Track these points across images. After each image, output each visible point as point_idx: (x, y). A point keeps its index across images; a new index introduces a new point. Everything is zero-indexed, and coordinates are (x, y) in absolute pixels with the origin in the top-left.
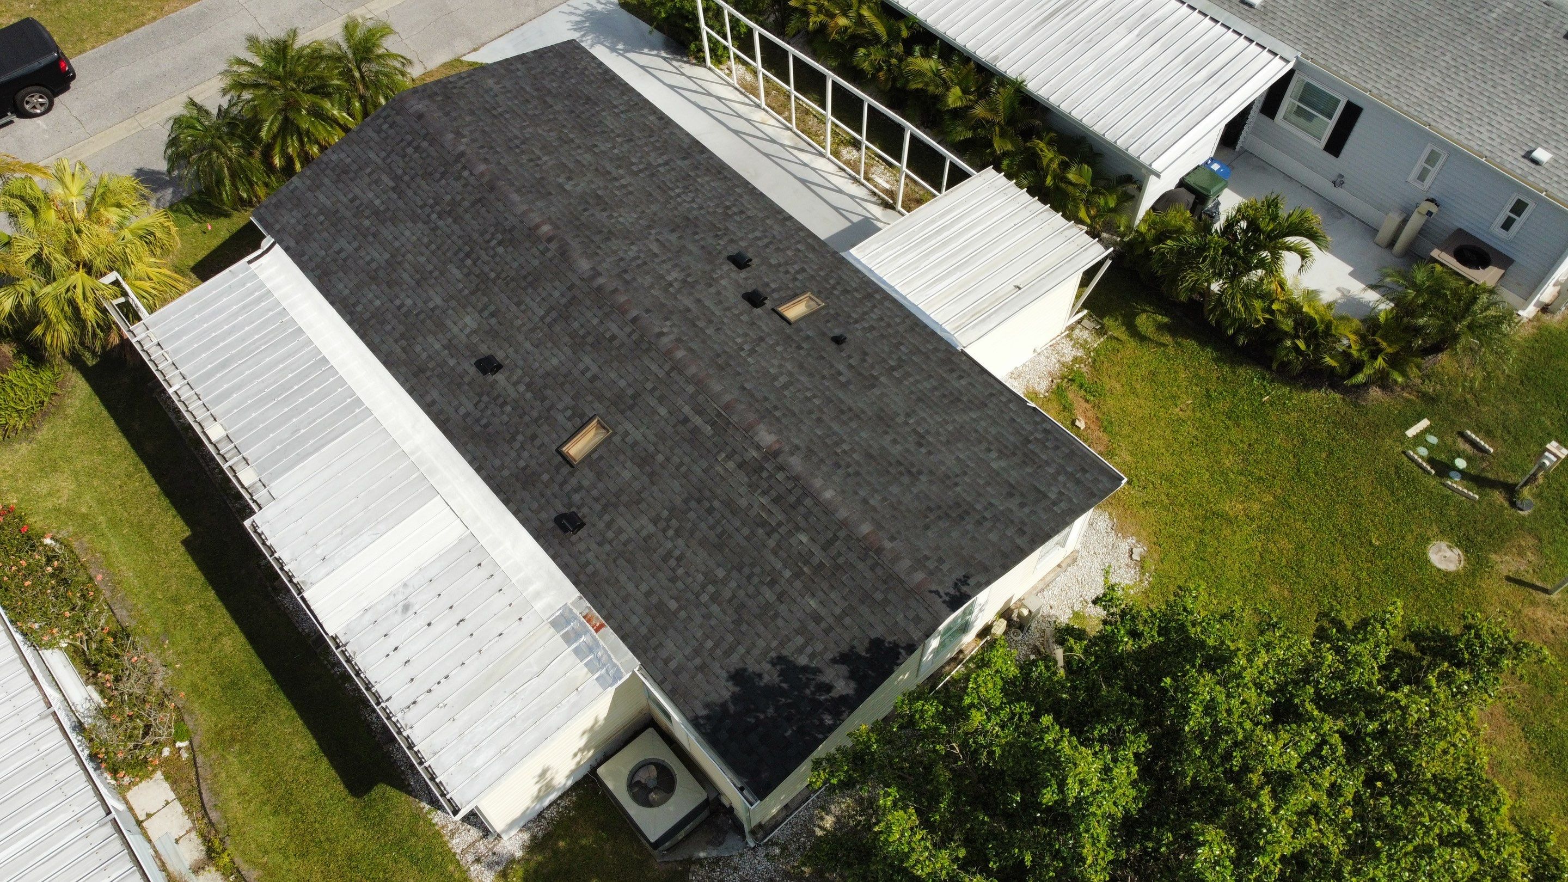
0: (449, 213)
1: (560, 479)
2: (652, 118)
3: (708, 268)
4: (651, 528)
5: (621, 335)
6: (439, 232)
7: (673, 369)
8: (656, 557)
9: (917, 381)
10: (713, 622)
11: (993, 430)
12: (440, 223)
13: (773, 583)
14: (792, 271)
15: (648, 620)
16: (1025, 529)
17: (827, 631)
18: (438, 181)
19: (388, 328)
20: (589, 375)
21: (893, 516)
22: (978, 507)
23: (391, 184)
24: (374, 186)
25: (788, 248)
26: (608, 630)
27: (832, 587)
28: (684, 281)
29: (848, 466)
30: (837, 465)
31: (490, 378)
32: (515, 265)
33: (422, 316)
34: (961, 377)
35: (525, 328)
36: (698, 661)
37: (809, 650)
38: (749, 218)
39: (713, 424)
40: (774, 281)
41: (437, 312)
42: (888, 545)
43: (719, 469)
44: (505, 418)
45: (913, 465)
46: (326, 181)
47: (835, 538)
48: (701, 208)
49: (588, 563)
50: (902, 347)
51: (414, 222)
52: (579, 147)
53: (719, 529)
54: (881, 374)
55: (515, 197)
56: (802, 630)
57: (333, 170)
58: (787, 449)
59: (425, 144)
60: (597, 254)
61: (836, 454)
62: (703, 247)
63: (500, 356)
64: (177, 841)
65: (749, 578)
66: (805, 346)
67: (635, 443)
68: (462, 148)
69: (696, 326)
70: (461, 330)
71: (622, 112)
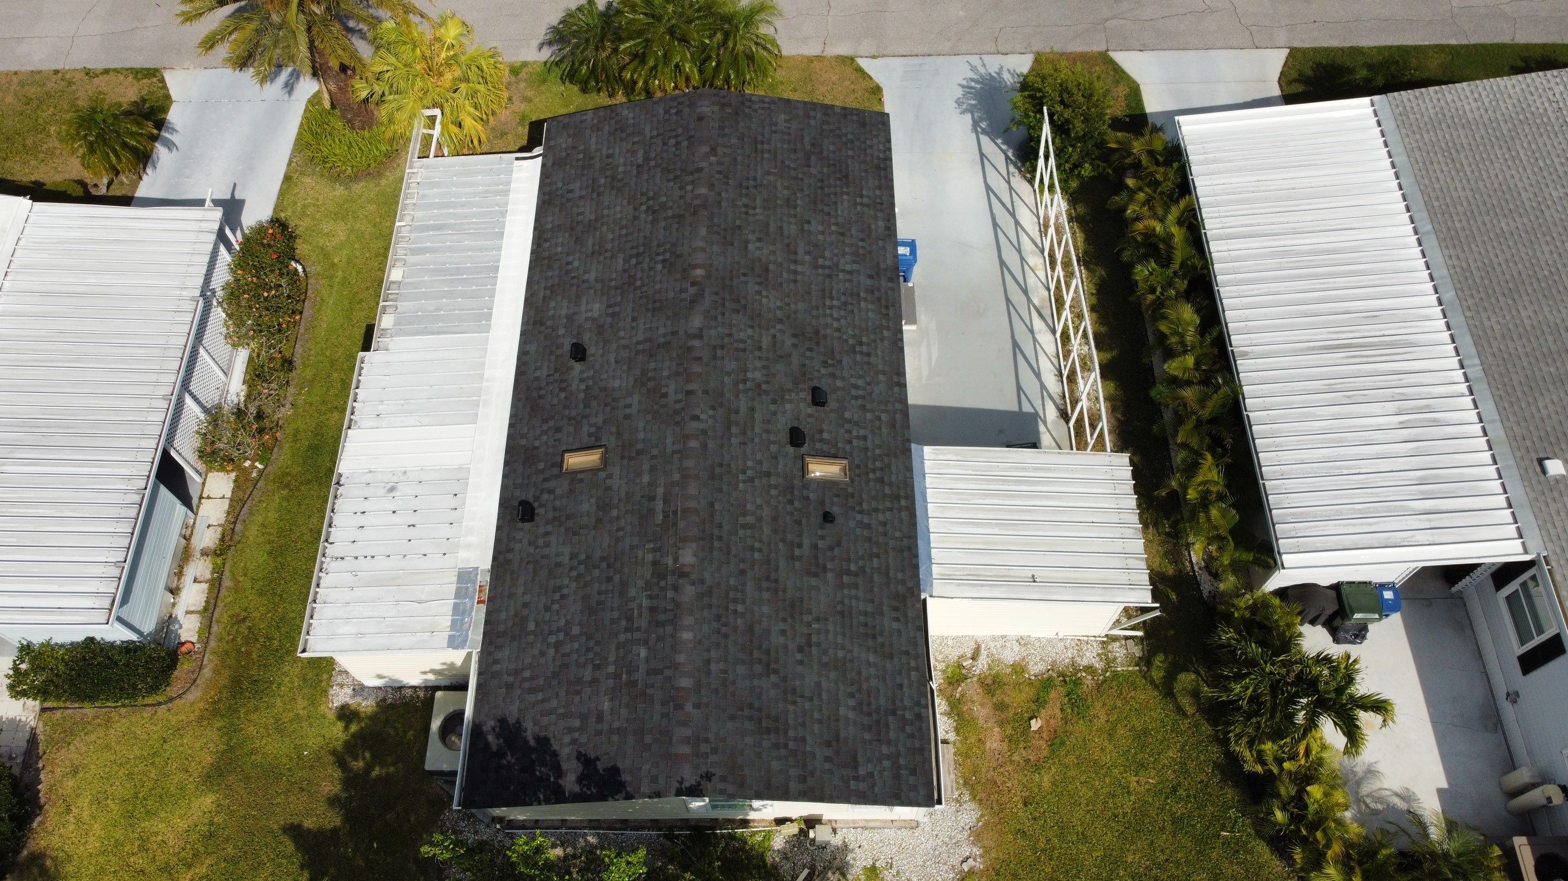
0: (654, 212)
1: (547, 474)
2: (881, 223)
3: (789, 386)
4: (565, 559)
5: (672, 397)
6: (636, 223)
7: (679, 452)
8: (552, 583)
9: (857, 598)
10: (542, 661)
11: (874, 682)
12: (643, 216)
13: (597, 667)
14: (855, 433)
15: (510, 623)
16: (809, 779)
17: (599, 733)
18: (668, 181)
19: (550, 274)
20: (628, 411)
21: (717, 690)
22: (791, 733)
23: (640, 161)
24: (628, 155)
25: (872, 411)
26: (483, 608)
27: (627, 706)
28: (758, 386)
29: (726, 625)
30: (718, 618)
31: (572, 363)
32: (658, 286)
33: (575, 281)
34: (897, 619)
35: (623, 342)
36: (511, 679)
37: (576, 735)
38: (869, 363)
39: (666, 516)
40: (831, 432)
41: (585, 285)
42: (689, 707)
43: (640, 553)
44: (555, 401)
45: (777, 661)
46: (606, 129)
47: (660, 672)
48: (838, 330)
49: (511, 550)
50: (875, 561)
51: (629, 203)
52: (795, 216)
53: (602, 598)
54: (832, 570)
55: (703, 231)
56: (584, 718)
57: (617, 123)
58: (693, 577)
59: (685, 144)
60: (716, 318)
61: (727, 608)
62: (804, 365)
63: (591, 350)
64: (209, 526)
65: (588, 650)
66: (797, 504)
67: (608, 489)
68: (704, 164)
69: (729, 428)
70: (586, 312)
71: (862, 204)
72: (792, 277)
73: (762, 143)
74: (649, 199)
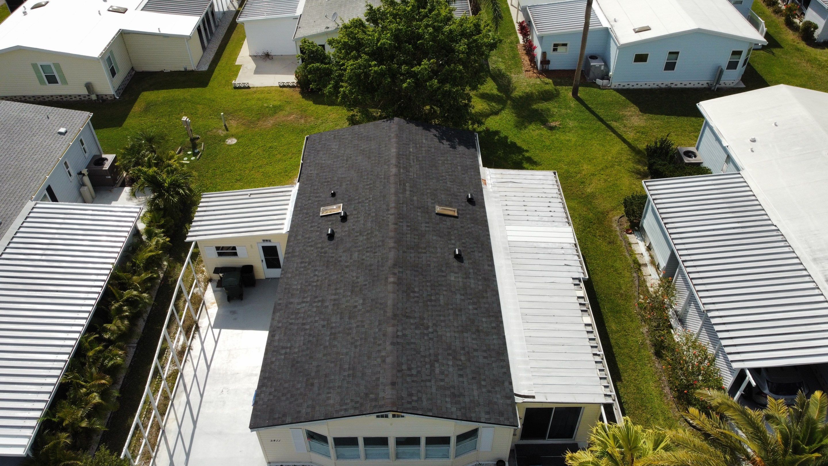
0: (422, 325)
4: (448, 183)
6: (434, 322)
12: (430, 324)
18: (414, 343)
19: (487, 306)
23: (437, 365)
24: (446, 372)
26: (482, 177)
32: (417, 279)
33: (469, 297)
34: (310, 174)
35: (434, 256)
36: (464, 156)
39: (404, 184)
41: (462, 292)
42: (393, 135)
43: (415, 176)
47: (403, 144)
53: (430, 168)
62: (337, 249)
70: (458, 277)
71: (287, 348)
72: (338, 291)
73: (349, 376)
74: (427, 335)
